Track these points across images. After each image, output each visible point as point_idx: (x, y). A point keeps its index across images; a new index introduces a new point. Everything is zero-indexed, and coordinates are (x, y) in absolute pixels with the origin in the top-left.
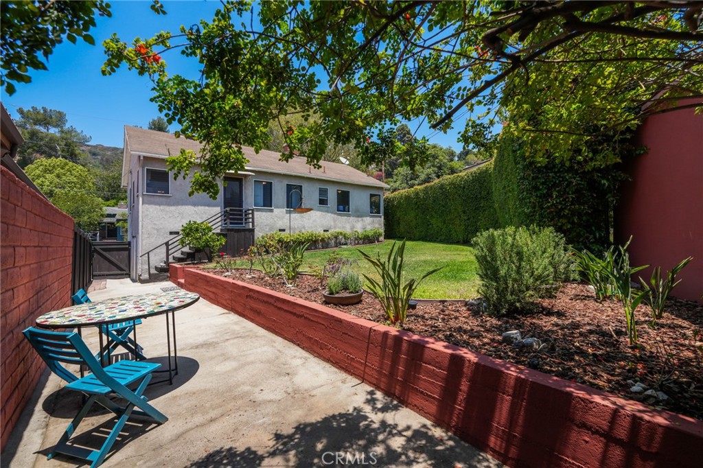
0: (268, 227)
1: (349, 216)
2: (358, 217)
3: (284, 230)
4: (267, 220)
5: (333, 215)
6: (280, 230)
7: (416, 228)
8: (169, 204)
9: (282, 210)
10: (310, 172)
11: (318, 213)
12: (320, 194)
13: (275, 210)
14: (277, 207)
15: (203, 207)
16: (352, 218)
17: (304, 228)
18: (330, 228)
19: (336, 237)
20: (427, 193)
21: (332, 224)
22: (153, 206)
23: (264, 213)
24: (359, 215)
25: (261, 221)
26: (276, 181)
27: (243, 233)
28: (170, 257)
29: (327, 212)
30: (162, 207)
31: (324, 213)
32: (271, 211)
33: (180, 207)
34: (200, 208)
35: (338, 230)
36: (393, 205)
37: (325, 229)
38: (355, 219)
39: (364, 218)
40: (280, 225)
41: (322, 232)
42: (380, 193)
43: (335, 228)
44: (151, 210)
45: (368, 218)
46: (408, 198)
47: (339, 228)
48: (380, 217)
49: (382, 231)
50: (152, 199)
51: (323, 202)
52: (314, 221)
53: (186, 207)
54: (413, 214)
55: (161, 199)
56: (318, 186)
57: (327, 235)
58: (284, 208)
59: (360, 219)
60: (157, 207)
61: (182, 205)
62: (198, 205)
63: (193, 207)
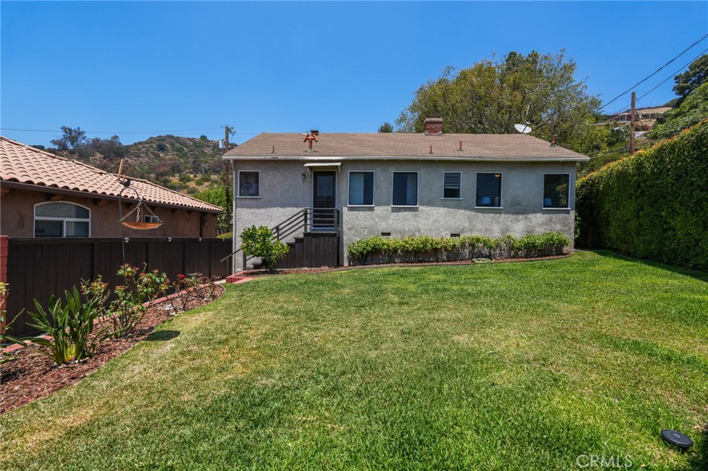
0: (366, 230)
1: (500, 212)
2: (518, 213)
3: (389, 234)
4: (365, 220)
5: (468, 212)
6: (383, 234)
7: (638, 234)
8: (259, 207)
9: (386, 207)
10: (431, 153)
11: (442, 210)
12: (445, 182)
13: (377, 208)
14: (380, 204)
15: (291, 209)
16: (503, 217)
17: (419, 231)
18: (463, 231)
19: (472, 245)
20: (662, 161)
21: (467, 225)
22: (244, 209)
23: (361, 213)
24: (520, 209)
25: (358, 222)
26: (378, 170)
27: (322, 238)
28: (247, 262)
29: (459, 207)
30: (252, 210)
31: (452, 210)
32: (372, 209)
33: (268, 209)
34: (288, 209)
35: (475, 235)
36: (598, 190)
37: (454, 232)
38: (511, 217)
39: (530, 216)
40: (383, 226)
41: (448, 237)
42: (571, 172)
43: (471, 230)
44: (243, 213)
45: (539, 215)
46: (622, 176)
47: (480, 231)
48: (568, 212)
49: (570, 237)
50: (243, 202)
51: (451, 193)
52: (436, 221)
53: (275, 209)
54: (631, 206)
55: (252, 201)
56: (444, 171)
57: (457, 241)
58: (388, 205)
59: (521, 217)
60: (249, 210)
61: (271, 207)
62: (286, 207)
63: (281, 209)
